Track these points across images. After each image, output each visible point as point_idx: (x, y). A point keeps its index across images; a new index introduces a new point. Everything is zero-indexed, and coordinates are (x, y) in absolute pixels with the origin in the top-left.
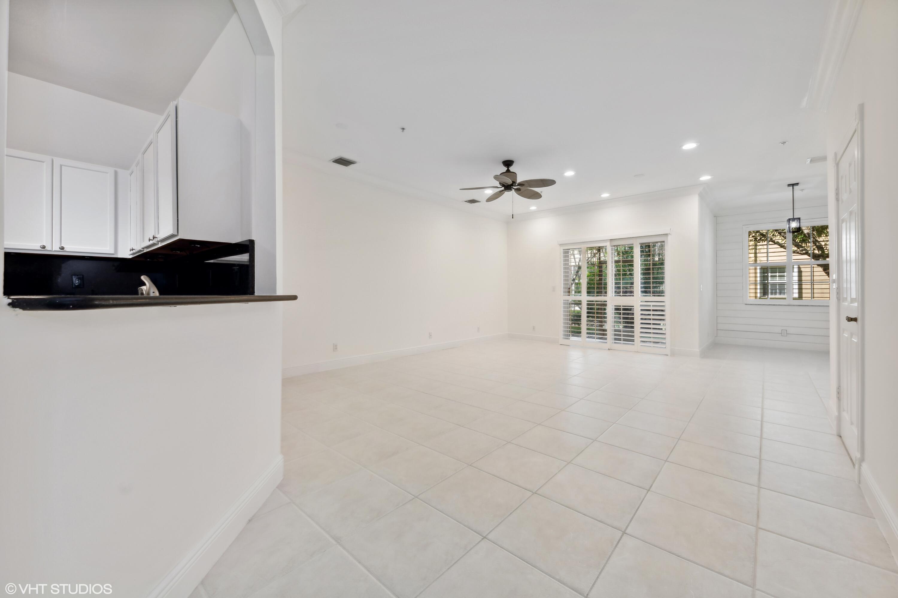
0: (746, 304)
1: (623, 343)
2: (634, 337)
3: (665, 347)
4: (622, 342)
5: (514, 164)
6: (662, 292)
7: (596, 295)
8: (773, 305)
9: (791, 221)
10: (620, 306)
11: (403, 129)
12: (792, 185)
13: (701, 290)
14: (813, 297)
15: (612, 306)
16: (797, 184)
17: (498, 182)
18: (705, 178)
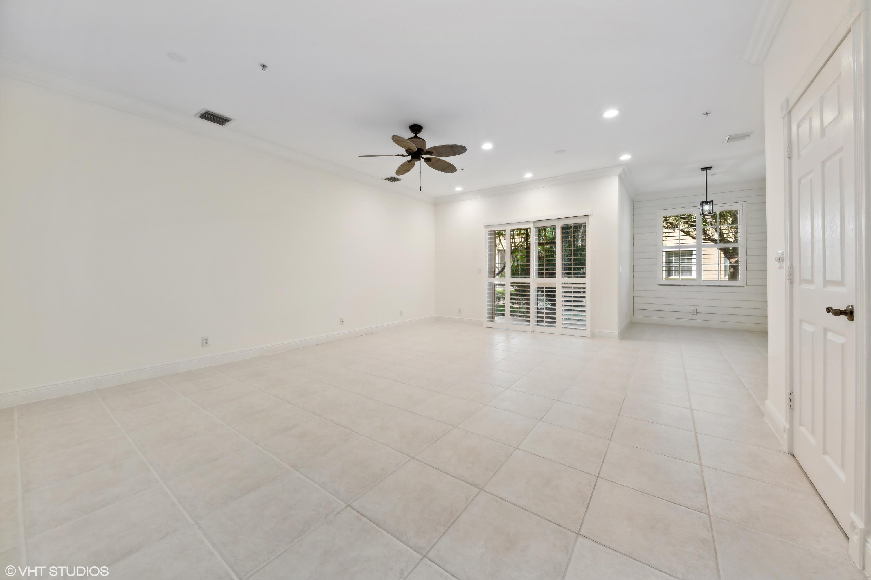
0: (660, 285)
1: (546, 326)
2: (556, 319)
3: (586, 329)
4: (544, 324)
5: (422, 130)
6: (584, 274)
7: (519, 277)
8: (684, 285)
9: (704, 204)
10: (543, 288)
11: (264, 66)
12: (705, 169)
13: (620, 271)
14: (720, 277)
15: (535, 288)
16: (710, 168)
17: (405, 150)
18: (625, 157)
